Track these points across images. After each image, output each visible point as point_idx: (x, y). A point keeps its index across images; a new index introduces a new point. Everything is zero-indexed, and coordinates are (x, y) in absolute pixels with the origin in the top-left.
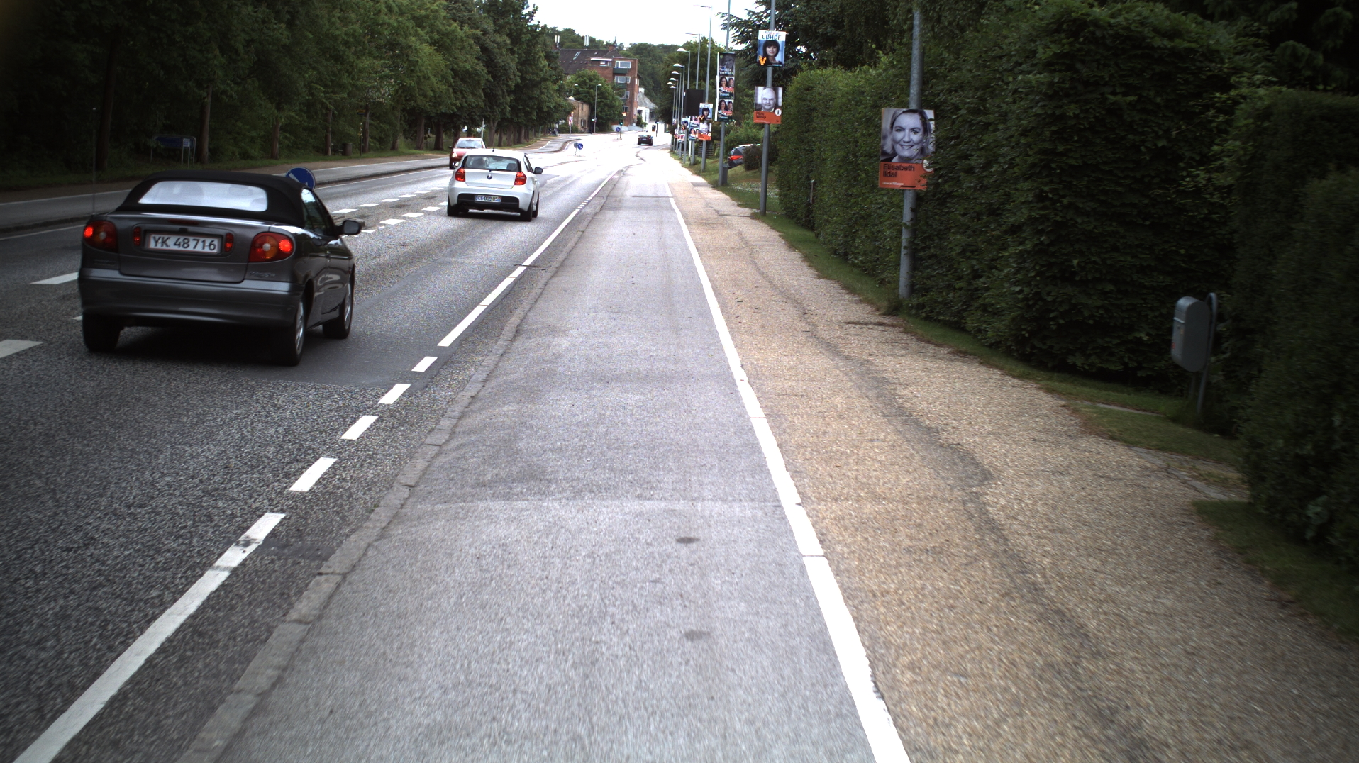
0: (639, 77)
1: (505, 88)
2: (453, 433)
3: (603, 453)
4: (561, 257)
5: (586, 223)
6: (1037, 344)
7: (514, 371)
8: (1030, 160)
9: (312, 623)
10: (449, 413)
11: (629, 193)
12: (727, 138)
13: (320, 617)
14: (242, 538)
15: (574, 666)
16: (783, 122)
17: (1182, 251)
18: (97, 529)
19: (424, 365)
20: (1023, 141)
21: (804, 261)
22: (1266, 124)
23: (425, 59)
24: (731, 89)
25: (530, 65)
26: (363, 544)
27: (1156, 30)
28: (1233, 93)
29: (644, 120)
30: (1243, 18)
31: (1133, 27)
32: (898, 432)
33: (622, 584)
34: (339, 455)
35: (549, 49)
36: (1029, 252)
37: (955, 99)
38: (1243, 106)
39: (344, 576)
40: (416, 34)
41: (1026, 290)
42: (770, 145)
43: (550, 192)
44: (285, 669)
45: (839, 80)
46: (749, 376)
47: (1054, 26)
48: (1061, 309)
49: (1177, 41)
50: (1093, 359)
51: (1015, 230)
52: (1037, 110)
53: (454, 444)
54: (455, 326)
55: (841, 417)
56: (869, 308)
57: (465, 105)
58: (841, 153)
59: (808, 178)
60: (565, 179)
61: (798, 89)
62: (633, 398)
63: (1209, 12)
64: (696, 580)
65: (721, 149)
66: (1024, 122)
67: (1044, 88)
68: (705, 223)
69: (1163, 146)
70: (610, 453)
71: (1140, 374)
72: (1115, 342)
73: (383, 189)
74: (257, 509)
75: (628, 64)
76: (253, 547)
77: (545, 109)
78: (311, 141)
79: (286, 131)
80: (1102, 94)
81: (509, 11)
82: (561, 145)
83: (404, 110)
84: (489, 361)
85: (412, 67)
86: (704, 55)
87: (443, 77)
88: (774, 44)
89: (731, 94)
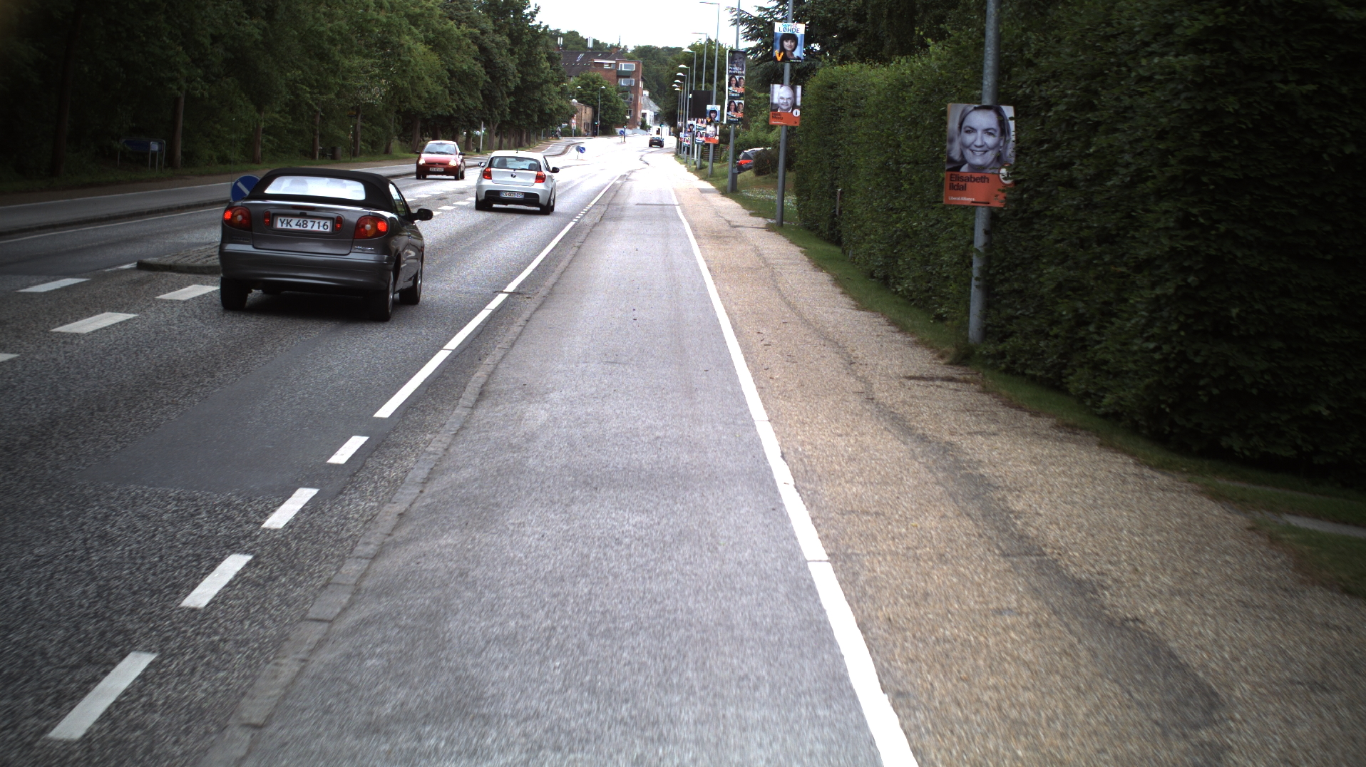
0: (643, 80)
1: (504, 89)
2: (357, 591)
5: (583, 235)
10: (360, 548)
11: (632, 201)
12: (736, 142)
16: (802, 123)
19: (346, 451)
20: (1158, 145)
21: (835, 285)
23: (418, 59)
24: (741, 90)
25: (531, 66)
29: (648, 123)
34: (163, 644)
35: (551, 51)
36: (1169, 297)
40: (410, 33)
41: (1166, 348)
42: (788, 150)
46: (795, 476)
48: (1214, 375)
50: (1255, 441)
54: (405, 384)
55: (942, 558)
56: (929, 354)
57: (462, 107)
58: (878, 159)
59: (834, 187)
61: (818, 88)
65: (729, 154)
68: (716, 236)
75: (633, 67)
77: (548, 112)
78: (297, 144)
79: (269, 134)
81: (509, 11)
82: (563, 148)
83: (398, 112)
84: (437, 444)
85: (405, 67)
86: (711, 56)
87: (439, 79)
88: (792, 37)
89: (741, 95)
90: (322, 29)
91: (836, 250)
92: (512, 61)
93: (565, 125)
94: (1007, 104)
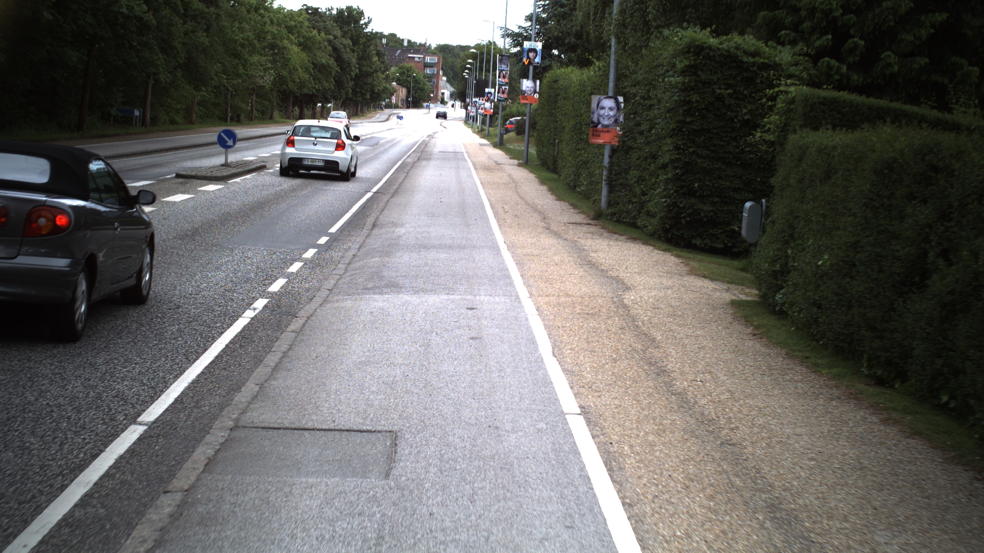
0: (442, 69)
1: (349, 77)
2: (346, 270)
3: (428, 277)
4: (395, 187)
5: (409, 168)
6: (675, 232)
7: (375, 242)
8: (671, 126)
9: (299, 332)
10: (342, 262)
11: (437, 150)
12: (503, 113)
13: (301, 331)
14: (251, 307)
15: (420, 346)
16: (540, 103)
17: (759, 179)
18: (180, 302)
19: (323, 240)
20: (668, 115)
21: (549, 191)
22: (792, 107)
23: (294, 56)
24: (506, 80)
25: (365, 60)
26: (314, 308)
27: (745, 52)
28: (776, 89)
29: (446, 99)
30: (801, 44)
31: (731, 50)
32: (585, 271)
33: (440, 322)
34: (288, 278)
35: (379, 48)
36: (670, 179)
37: (634, 91)
38: (781, 96)
39: (308, 318)
40: (288, 39)
41: (668, 200)
42: (530, 118)
43: (382, 149)
44: (291, 345)
45: (574, 75)
46: (508, 247)
47: (687, 50)
48: (688, 212)
49: (757, 59)
50: (707, 241)
51: (664, 167)
52: (675, 98)
53: (347, 274)
54: (336, 223)
55: (556, 264)
56: (583, 216)
57: (321, 88)
58: (572, 123)
59: (555, 139)
60: (392, 140)
61: (548, 82)
62: (443, 256)
63: (782, 40)
64: (475, 321)
65: (499, 121)
66: (668, 105)
67: (679, 86)
68: (487, 169)
69: (748, 119)
70: (432, 278)
71: (734, 250)
72: (720, 231)
73: (270, 145)
74: (254, 297)
75: (435, 60)
76: (257, 311)
77: (376, 91)
78: (216, 112)
79: (200, 105)
80: (713, 89)
81: (350, 22)
82: (386, 117)
83: (279, 91)
84: (360, 239)
85: (286, 62)
86: (489, 53)
87: (307, 69)
88: (534, 50)
89: (507, 83)
90: (237, 38)
91: (555, 176)
92: (353, 57)
93: (387, 100)
94: (621, 95)
